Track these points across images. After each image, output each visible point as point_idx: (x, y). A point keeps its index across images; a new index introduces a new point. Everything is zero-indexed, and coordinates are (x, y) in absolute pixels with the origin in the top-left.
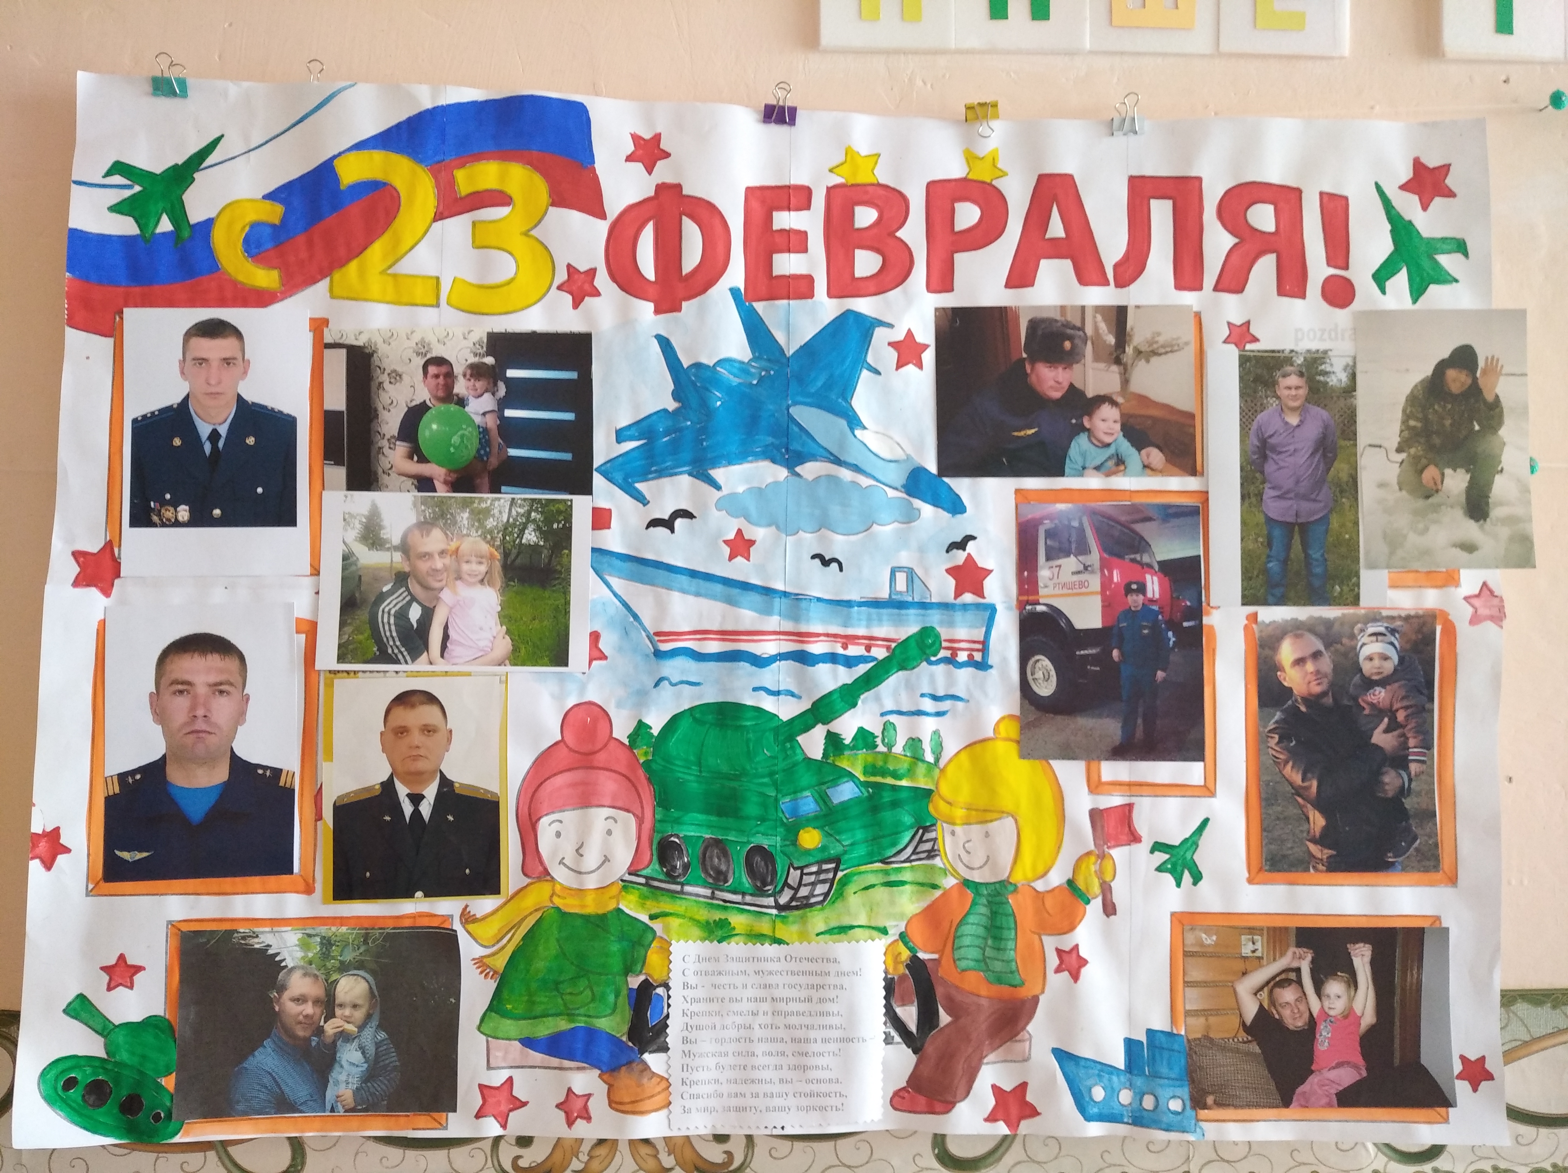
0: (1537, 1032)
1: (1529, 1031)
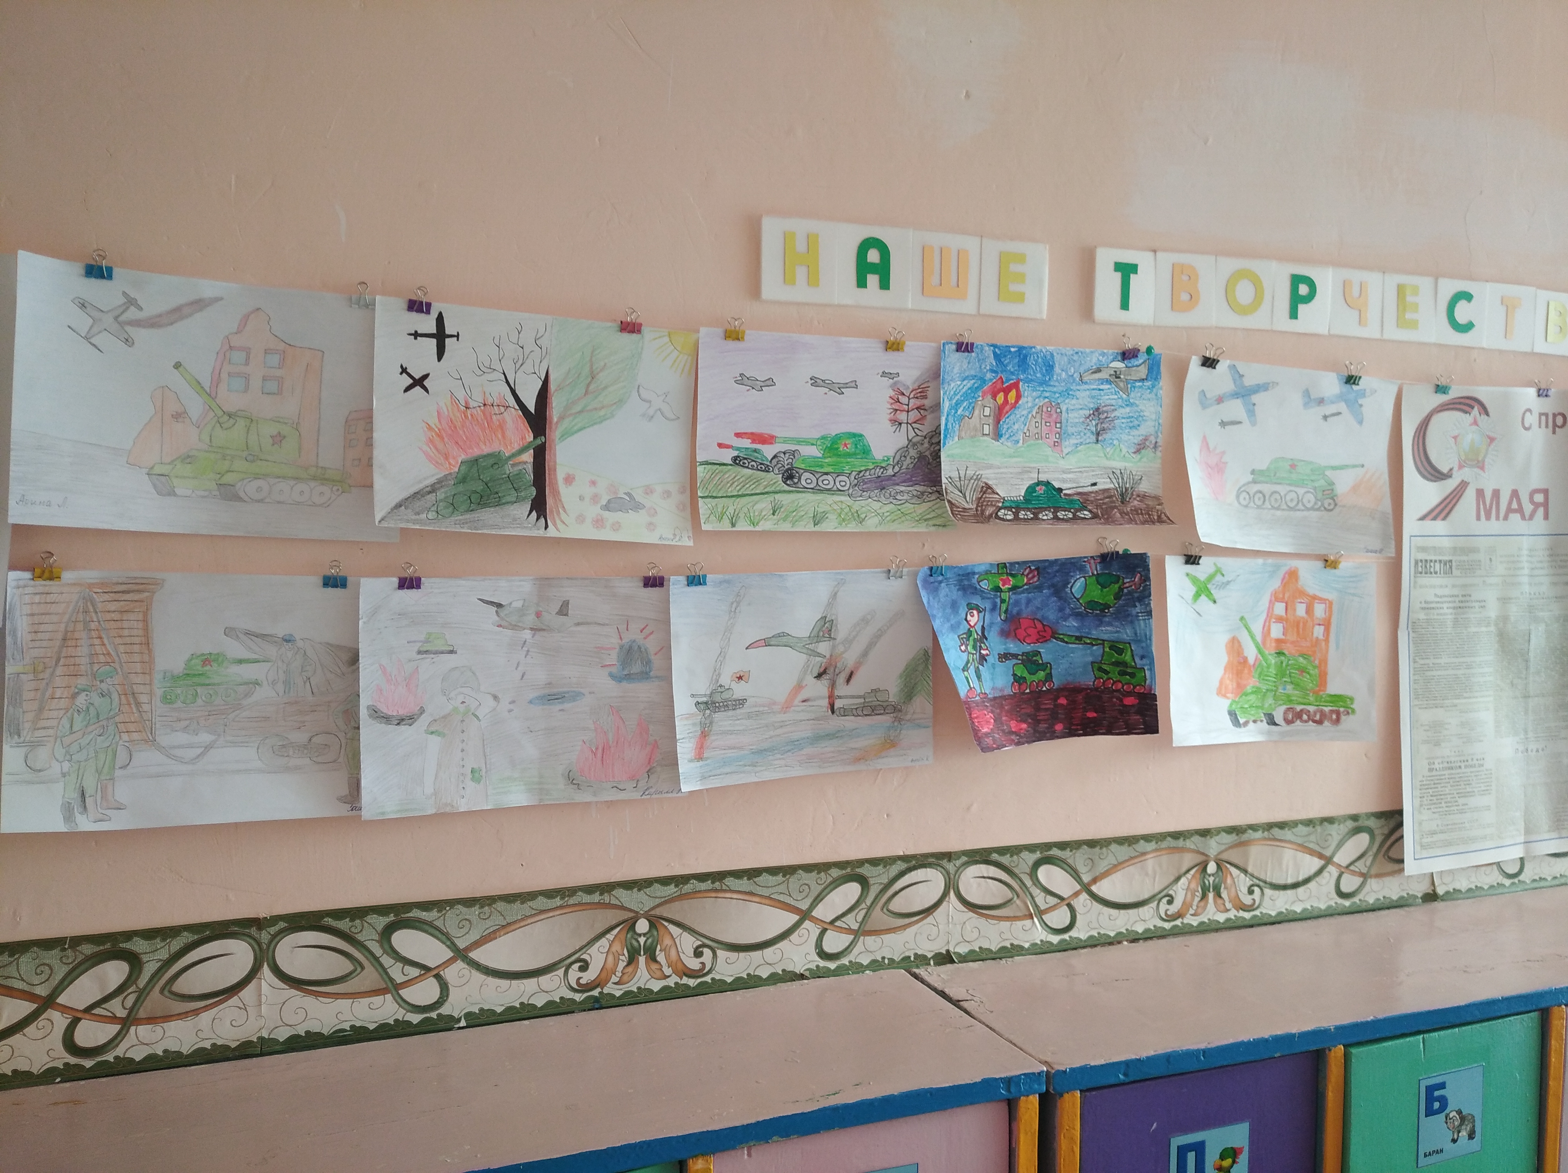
0: (1121, 859)
1: (1116, 859)
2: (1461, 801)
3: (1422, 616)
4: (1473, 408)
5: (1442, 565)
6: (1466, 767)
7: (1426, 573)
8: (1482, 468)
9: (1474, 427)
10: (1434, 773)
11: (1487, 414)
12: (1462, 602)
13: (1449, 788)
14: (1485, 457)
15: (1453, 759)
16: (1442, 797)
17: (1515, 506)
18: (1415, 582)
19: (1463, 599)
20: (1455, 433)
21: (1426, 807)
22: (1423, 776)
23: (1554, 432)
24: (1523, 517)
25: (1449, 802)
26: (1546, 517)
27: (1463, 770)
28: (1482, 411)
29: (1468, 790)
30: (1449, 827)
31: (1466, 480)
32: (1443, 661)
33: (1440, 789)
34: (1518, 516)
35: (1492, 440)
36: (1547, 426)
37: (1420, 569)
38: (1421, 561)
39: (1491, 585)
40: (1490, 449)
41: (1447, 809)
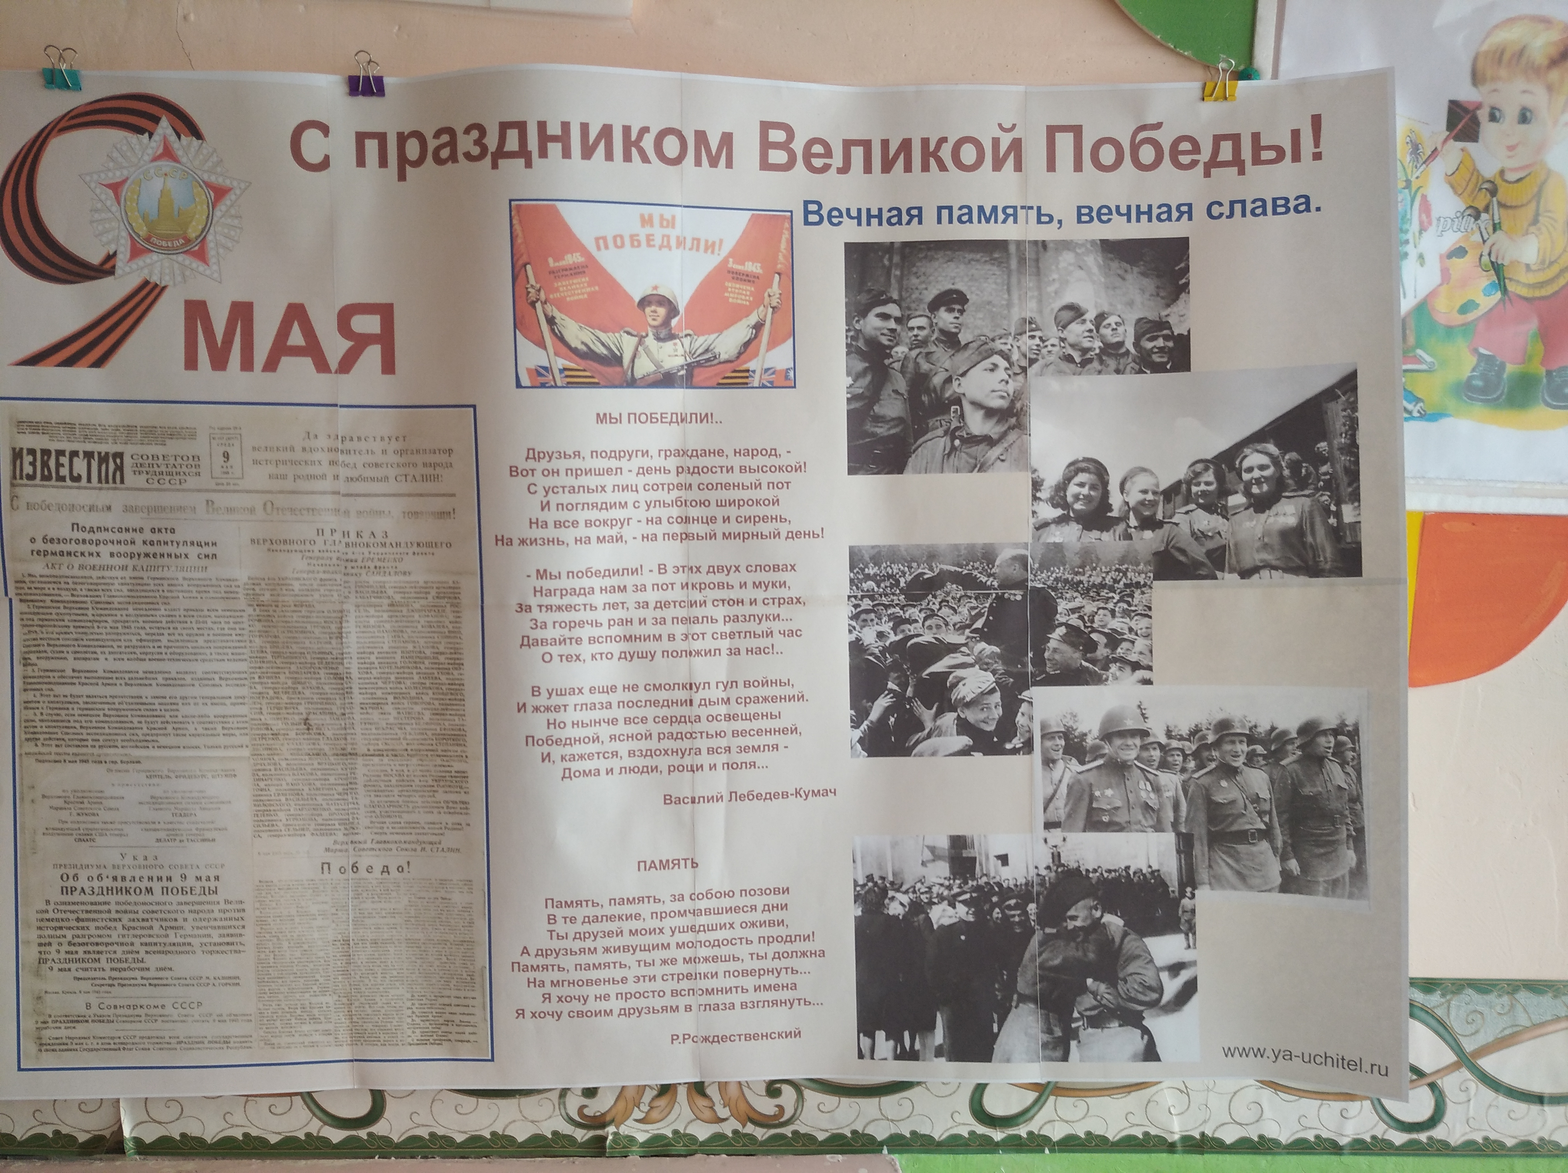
2: (153, 961)
3: (38, 567)
4: (156, 120)
5: (95, 464)
6: (165, 891)
7: (46, 478)
8: (201, 255)
9: (166, 165)
10: (77, 897)
11: (196, 133)
12: (152, 543)
13: (120, 931)
14: (205, 230)
15: (128, 874)
16: (100, 948)
17: (296, 338)
18: (13, 497)
19: (155, 537)
20: (116, 176)
21: (56, 967)
22: (48, 902)
23: (402, 177)
24: (322, 366)
25: (120, 960)
26: (388, 366)
27: (158, 896)
28: (180, 125)
29: (172, 939)
30: (119, 1011)
31: (155, 279)
32: (100, 665)
33: (93, 931)
34: (307, 363)
35: (220, 193)
36: (383, 162)
37: (28, 469)
38: (32, 452)
39: (230, 510)
40: (218, 213)
41: (115, 974)
